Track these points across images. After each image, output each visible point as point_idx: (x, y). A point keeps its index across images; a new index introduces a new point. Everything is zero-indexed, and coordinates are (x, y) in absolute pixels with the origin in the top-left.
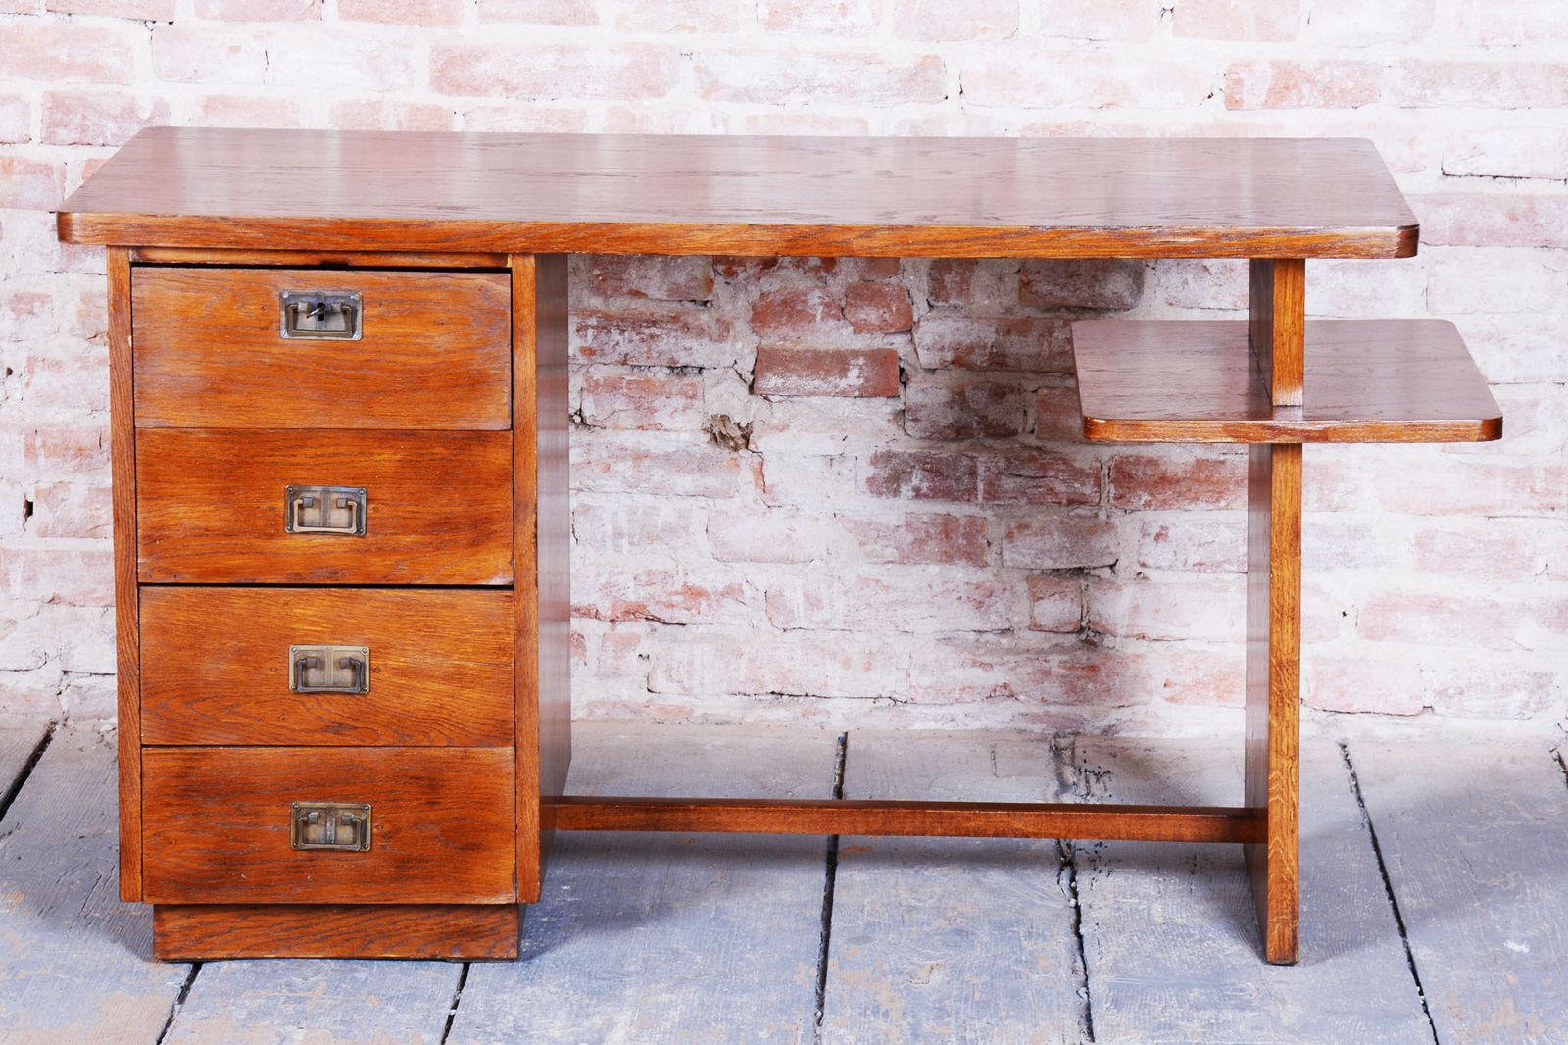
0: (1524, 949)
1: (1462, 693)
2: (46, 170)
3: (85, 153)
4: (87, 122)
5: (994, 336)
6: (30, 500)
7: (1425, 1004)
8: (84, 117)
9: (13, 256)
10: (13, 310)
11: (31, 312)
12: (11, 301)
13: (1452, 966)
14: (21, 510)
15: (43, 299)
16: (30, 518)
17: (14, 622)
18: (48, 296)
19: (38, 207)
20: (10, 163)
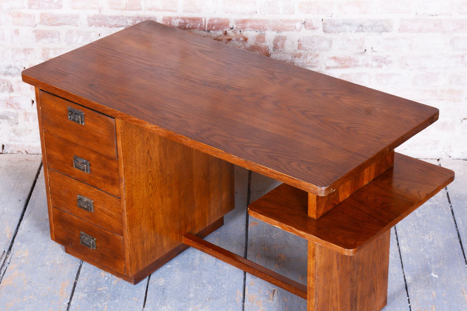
0: (436, 276)
1: (415, 145)
2: (29, 16)
3: (40, 11)
4: (40, 4)
5: (291, 58)
6: (33, 100)
7: (410, 307)
8: (39, 2)
9: (23, 39)
10: (24, 53)
11: (29, 53)
12: (23, 50)
13: (417, 287)
14: (31, 103)
15: (32, 50)
16: (33, 104)
17: (31, 130)
18: (33, 49)
19: (28, 26)
20: (20, 14)
